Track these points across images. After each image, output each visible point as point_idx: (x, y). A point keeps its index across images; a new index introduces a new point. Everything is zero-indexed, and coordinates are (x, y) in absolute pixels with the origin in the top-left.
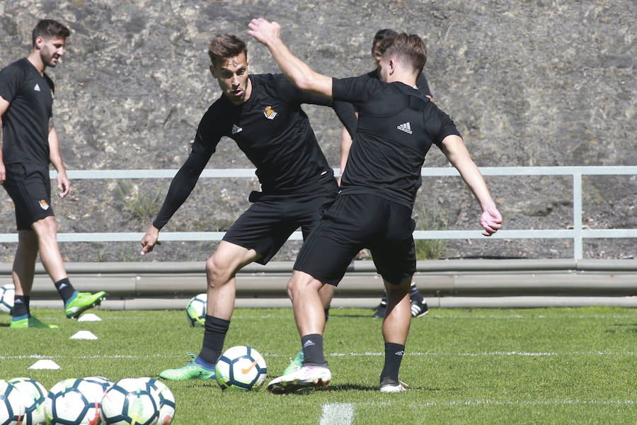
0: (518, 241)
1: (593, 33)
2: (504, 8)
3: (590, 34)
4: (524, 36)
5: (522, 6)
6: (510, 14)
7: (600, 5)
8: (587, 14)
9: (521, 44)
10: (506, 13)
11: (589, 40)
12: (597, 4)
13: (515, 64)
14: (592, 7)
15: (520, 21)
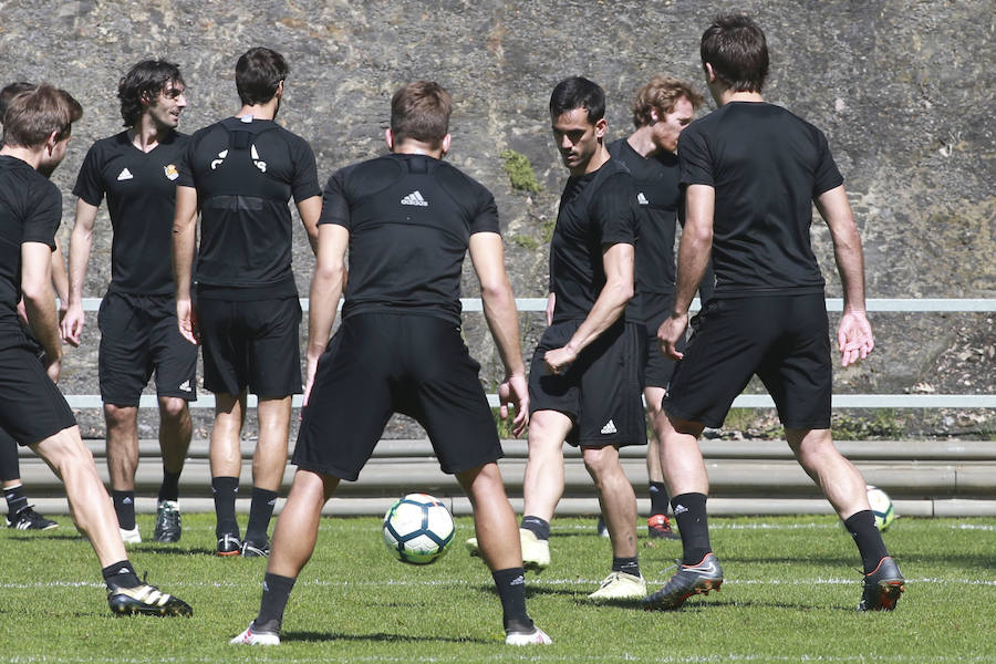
0: (89, 412)
1: (207, 94)
2: (71, 54)
3: (202, 96)
4: (102, 97)
5: (99, 51)
6: (81, 65)
7: (218, 50)
8: (197, 65)
9: (97, 111)
10: (74, 62)
11: (202, 104)
12: (213, 50)
13: (86, 140)
14: (206, 54)
15: (96, 75)
